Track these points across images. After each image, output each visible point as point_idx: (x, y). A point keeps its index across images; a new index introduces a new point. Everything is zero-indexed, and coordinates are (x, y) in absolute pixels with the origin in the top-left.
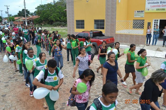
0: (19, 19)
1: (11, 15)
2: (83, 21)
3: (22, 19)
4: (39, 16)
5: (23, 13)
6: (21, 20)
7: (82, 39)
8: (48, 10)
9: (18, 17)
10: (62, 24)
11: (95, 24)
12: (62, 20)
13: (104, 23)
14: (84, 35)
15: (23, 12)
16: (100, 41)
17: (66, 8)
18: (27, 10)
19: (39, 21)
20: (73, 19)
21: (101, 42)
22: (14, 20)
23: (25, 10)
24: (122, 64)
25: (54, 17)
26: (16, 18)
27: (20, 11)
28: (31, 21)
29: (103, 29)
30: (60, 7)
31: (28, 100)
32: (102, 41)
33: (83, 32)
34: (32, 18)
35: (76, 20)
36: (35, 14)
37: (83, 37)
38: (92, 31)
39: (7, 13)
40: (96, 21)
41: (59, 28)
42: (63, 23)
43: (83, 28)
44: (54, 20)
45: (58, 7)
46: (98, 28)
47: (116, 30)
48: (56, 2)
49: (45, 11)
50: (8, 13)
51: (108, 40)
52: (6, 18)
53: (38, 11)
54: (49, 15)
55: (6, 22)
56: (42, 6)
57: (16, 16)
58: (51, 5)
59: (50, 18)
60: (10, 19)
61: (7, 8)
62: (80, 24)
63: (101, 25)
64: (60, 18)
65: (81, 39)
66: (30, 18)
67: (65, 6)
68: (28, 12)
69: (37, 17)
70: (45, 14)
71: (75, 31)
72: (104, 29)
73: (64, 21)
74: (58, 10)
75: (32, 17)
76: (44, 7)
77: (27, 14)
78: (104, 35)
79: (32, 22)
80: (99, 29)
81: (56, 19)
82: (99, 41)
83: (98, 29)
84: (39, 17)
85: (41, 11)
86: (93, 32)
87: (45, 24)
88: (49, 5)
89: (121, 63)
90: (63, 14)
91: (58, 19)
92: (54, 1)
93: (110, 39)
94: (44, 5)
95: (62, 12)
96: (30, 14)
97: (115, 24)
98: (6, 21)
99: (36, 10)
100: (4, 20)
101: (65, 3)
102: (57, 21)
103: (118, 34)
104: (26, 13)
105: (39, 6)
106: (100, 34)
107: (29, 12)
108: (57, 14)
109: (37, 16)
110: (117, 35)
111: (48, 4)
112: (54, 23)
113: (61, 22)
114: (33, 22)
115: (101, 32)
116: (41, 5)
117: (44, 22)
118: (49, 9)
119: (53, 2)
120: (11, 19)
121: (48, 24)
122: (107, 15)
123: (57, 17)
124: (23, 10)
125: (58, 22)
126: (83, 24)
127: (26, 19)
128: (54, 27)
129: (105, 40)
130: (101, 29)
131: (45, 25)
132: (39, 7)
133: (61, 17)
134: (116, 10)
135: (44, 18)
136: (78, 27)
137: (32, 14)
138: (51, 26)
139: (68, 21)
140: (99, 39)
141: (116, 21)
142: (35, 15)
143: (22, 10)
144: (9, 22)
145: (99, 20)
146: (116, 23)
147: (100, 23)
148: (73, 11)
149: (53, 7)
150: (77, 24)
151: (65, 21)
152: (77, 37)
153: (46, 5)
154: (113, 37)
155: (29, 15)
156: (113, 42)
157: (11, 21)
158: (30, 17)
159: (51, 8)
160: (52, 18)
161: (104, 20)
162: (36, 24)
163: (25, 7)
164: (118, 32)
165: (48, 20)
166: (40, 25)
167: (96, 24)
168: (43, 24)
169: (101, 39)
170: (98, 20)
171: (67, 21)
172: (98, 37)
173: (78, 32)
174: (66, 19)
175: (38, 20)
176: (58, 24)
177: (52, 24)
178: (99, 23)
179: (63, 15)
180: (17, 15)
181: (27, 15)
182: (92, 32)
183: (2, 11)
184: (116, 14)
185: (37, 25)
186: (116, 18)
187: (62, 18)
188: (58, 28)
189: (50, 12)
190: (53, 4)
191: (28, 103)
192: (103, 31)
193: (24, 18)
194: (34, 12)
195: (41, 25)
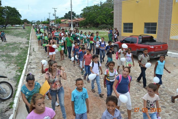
0: (65, 21)
1: (58, 17)
2: (131, 24)
3: (68, 21)
4: (84, 18)
6: (67, 22)
7: (130, 44)
8: (94, 12)
9: (65, 19)
10: (108, 27)
11: (145, 27)
12: (108, 22)
13: (156, 27)
14: (132, 39)
15: (69, 14)
16: (150, 47)
17: (113, 10)
18: (73, 13)
19: (84, 23)
20: (120, 22)
21: (152, 48)
22: (60, 23)
23: (71, 12)
24: (176, 76)
25: (100, 20)
26: (62, 21)
27: (66, 14)
28: (76, 23)
29: (154, 33)
30: (106, 8)
31: (68, 105)
32: (152, 47)
33: (131, 36)
34: (78, 20)
35: (124, 23)
36: (81, 16)
37: (130, 42)
38: (141, 35)
39: (54, 15)
40: (147, 25)
41: (104, 31)
42: (110, 25)
43: (131, 31)
44: (100, 23)
45: (104, 9)
46: (148, 32)
47: (171, 35)
48: (103, 4)
49: (91, 13)
50: (55, 15)
51: (159, 47)
52: (53, 21)
53: (84, 13)
54: (95, 18)
55: (53, 24)
56: (88, 8)
57: (62, 18)
58: (98, 6)
59: (95, 20)
60: (56, 21)
61: (55, 11)
62: (128, 27)
63: (152, 28)
64: (106, 21)
65: (128, 45)
66: (76, 21)
67: (113, 8)
68: (74, 14)
69: (83, 20)
70: (91, 16)
71: (122, 36)
72: (156, 33)
73: (110, 24)
74: (104, 12)
75: (78, 19)
76: (90, 8)
77: (73, 17)
78: (155, 41)
79: (77, 25)
80: (149, 33)
81: (102, 21)
82: (149, 47)
83: (148, 33)
84: (85, 19)
85: (87, 13)
86: (143, 37)
87: (90, 27)
88: (96, 6)
89: (175, 75)
90: (109, 16)
91: (104, 21)
92: (101, 3)
94: (91, 7)
95: (109, 14)
96: (75, 16)
97: (170, 28)
98: (53, 23)
99: (82, 12)
100: (51, 22)
101: (112, 4)
102: (103, 23)
103: (173, 40)
104: (72, 15)
105: (85, 8)
106: (151, 39)
107: (75, 14)
108: (103, 17)
109: (82, 18)
110: (172, 41)
111: (95, 6)
112: (100, 26)
113: (107, 24)
114: (78, 25)
115: (152, 37)
116: (87, 7)
117: (89, 24)
118: (96, 11)
119: (100, 4)
120: (58, 21)
121: (94, 26)
122: (160, 17)
123: (103, 19)
124: (70, 12)
125: (104, 25)
126: (132, 28)
127: (72, 21)
128: (100, 30)
129: (157, 47)
130: (152, 33)
131: (90, 28)
132: (85, 9)
133: (108, 19)
134: (171, 11)
135: (90, 20)
136: (125, 31)
137: (78, 17)
138: (97, 29)
139: (114, 24)
140: (149, 45)
141: (172, 24)
142: (81, 17)
143: (69, 12)
144: (56, 24)
145: (150, 23)
146: (171, 26)
147: (151, 27)
148: (121, 13)
149: (100, 9)
150: (125, 28)
151: (111, 24)
152: (124, 41)
153: (92, 6)
154: (167, 43)
155: (75, 17)
156: (166, 50)
157: (57, 23)
158: (75, 19)
159: (98, 10)
160: (98, 20)
161: (156, 23)
162: (81, 27)
163: (71, 10)
164: (172, 37)
165: (94, 22)
166: (85, 28)
167: (146, 27)
168: (88, 27)
169: (151, 45)
170: (149, 23)
171: (113, 23)
172: (147, 43)
173: (124, 37)
174: (113, 21)
175: (83, 23)
176: (103, 27)
177: (97, 27)
179: (110, 18)
180: (63, 17)
181: (73, 18)
182: (141, 37)
183: (49, 13)
184: (171, 16)
185: (82, 27)
186: (171, 20)
187: (108, 21)
188: (103, 31)
189: (96, 14)
190: (100, 5)
191: (68, 108)
192: (155, 36)
193: (70, 20)
194: (80, 14)
195: (87, 28)
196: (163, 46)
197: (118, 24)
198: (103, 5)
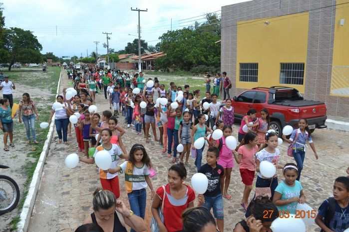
0: (127, 57)
1: (112, 51)
2: (255, 66)
3: (132, 58)
4: (164, 53)
5: (136, 47)
6: (130, 60)
7: (252, 104)
8: (183, 42)
9: (126, 54)
10: (210, 70)
11: (281, 72)
12: (210, 61)
13: (303, 72)
14: (256, 95)
15: (135, 45)
16: (293, 110)
17: (220, 38)
18: (142, 42)
19: (164, 62)
20: (234, 61)
21: (296, 113)
22: (117, 61)
23: (139, 41)
24: (344, 168)
25: (194, 56)
26: (121, 57)
27: (129, 44)
28: (148, 62)
29: (300, 84)
30: (207, 34)
32: (296, 111)
33: (255, 89)
34: (151, 57)
35: (240, 64)
36: (159, 48)
37: (253, 101)
38: (274, 87)
39: (106, 46)
40: (285, 67)
41: (203, 78)
42: (213, 67)
43: (255, 80)
44: (194, 62)
45: (203, 36)
46: (288, 81)
47: (332, 87)
48: (200, 26)
49: (177, 43)
50: (108, 47)
51: (309, 111)
52: (103, 57)
53: (164, 43)
54: (185, 52)
55: (103, 63)
56: (171, 34)
57: (121, 52)
58: (191, 31)
59: (186, 57)
60: (110, 58)
61: (107, 38)
62: (250, 71)
63: (295, 74)
64: (206, 58)
65: (249, 105)
66: (148, 58)
67: (219, 33)
68: (144, 45)
69: (161, 55)
70: (177, 49)
71: (237, 87)
72: (302, 84)
73: (213, 64)
74: (203, 42)
75: (151, 55)
76: (175, 34)
77: (142, 49)
78: (301, 99)
79: (150, 65)
80: (290, 83)
81: (198, 59)
82: (290, 111)
83: (287, 83)
84: (166, 54)
85: (169, 43)
86: (277, 91)
87: (175, 70)
88: (186, 31)
89: (341, 166)
90: (213, 50)
91: (203, 59)
92: (197, 24)
93: (315, 108)
94: (177, 31)
95: (212, 45)
96: (147, 49)
97: (330, 74)
98: (104, 61)
99: (160, 41)
100: (99, 59)
101: (218, 27)
102: (200, 63)
103: (336, 97)
104: (140, 47)
105: (166, 33)
106: (294, 96)
107: (146, 44)
108: (201, 50)
109: (161, 53)
110: (334, 99)
111: (185, 29)
112: (194, 68)
113: (208, 65)
114: (152, 65)
115: (295, 91)
116: (170, 32)
117: (174, 65)
118: (186, 39)
119: (194, 25)
120: (113, 57)
121: (182, 69)
122: (311, 53)
123: (200, 56)
124: (136, 41)
125: (203, 67)
126: (256, 73)
127: (139, 58)
128: (194, 75)
129: (305, 109)
130: (295, 84)
131: (175, 73)
132: (165, 35)
133: (210, 55)
134: (332, 42)
135: (174, 57)
136: (243, 79)
137: (151, 50)
138: (188, 74)
139: (222, 64)
140: (289, 106)
141: (333, 67)
142: (158, 50)
143: (134, 41)
144: (108, 63)
145: (291, 64)
146: (333, 71)
147: (292, 72)
148: (235, 44)
149: (194, 35)
150: (242, 72)
151: (217, 65)
152: (240, 99)
153: (180, 31)
154: (324, 103)
155: (146, 51)
156: (324, 116)
157: (112, 62)
158: (147, 55)
159: (190, 37)
160: (190, 57)
161: (304, 64)
162: (159, 69)
163: (139, 36)
164: (334, 92)
165: (182, 61)
166: (165, 71)
167: (283, 72)
168: (171, 70)
169: (295, 107)
170: (289, 64)
171: (220, 63)
172: (287, 102)
173: (242, 89)
174: (219, 60)
175: (162, 61)
176: (201, 71)
177: (189, 69)
178: (292, 70)
179: (214, 52)
180: (123, 51)
181: (142, 52)
182: (274, 91)
183: (97, 43)
184: (332, 51)
185: (160, 71)
186: (331, 59)
187: (210, 58)
188: (201, 78)
189: (187, 45)
190: (194, 29)
192: (301, 89)
193: (136, 57)
194: (156, 46)
195: (168, 71)
196: (317, 109)
197: (230, 65)
198: (201, 28)
